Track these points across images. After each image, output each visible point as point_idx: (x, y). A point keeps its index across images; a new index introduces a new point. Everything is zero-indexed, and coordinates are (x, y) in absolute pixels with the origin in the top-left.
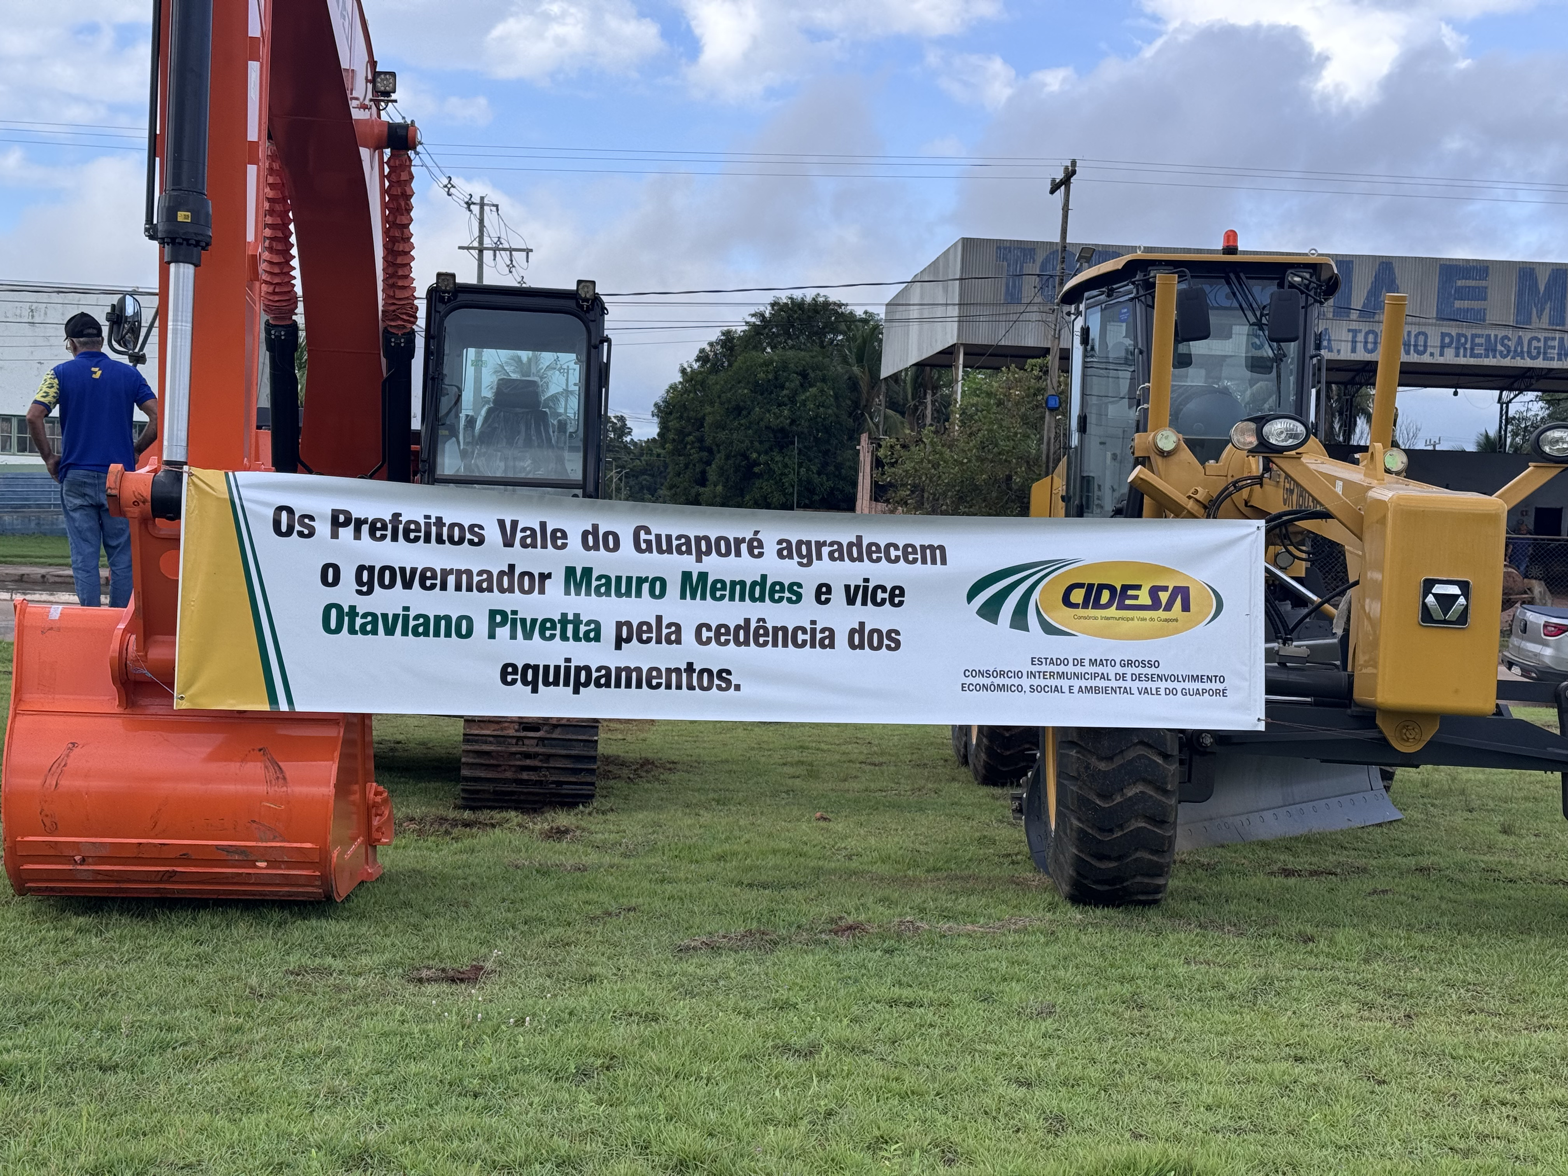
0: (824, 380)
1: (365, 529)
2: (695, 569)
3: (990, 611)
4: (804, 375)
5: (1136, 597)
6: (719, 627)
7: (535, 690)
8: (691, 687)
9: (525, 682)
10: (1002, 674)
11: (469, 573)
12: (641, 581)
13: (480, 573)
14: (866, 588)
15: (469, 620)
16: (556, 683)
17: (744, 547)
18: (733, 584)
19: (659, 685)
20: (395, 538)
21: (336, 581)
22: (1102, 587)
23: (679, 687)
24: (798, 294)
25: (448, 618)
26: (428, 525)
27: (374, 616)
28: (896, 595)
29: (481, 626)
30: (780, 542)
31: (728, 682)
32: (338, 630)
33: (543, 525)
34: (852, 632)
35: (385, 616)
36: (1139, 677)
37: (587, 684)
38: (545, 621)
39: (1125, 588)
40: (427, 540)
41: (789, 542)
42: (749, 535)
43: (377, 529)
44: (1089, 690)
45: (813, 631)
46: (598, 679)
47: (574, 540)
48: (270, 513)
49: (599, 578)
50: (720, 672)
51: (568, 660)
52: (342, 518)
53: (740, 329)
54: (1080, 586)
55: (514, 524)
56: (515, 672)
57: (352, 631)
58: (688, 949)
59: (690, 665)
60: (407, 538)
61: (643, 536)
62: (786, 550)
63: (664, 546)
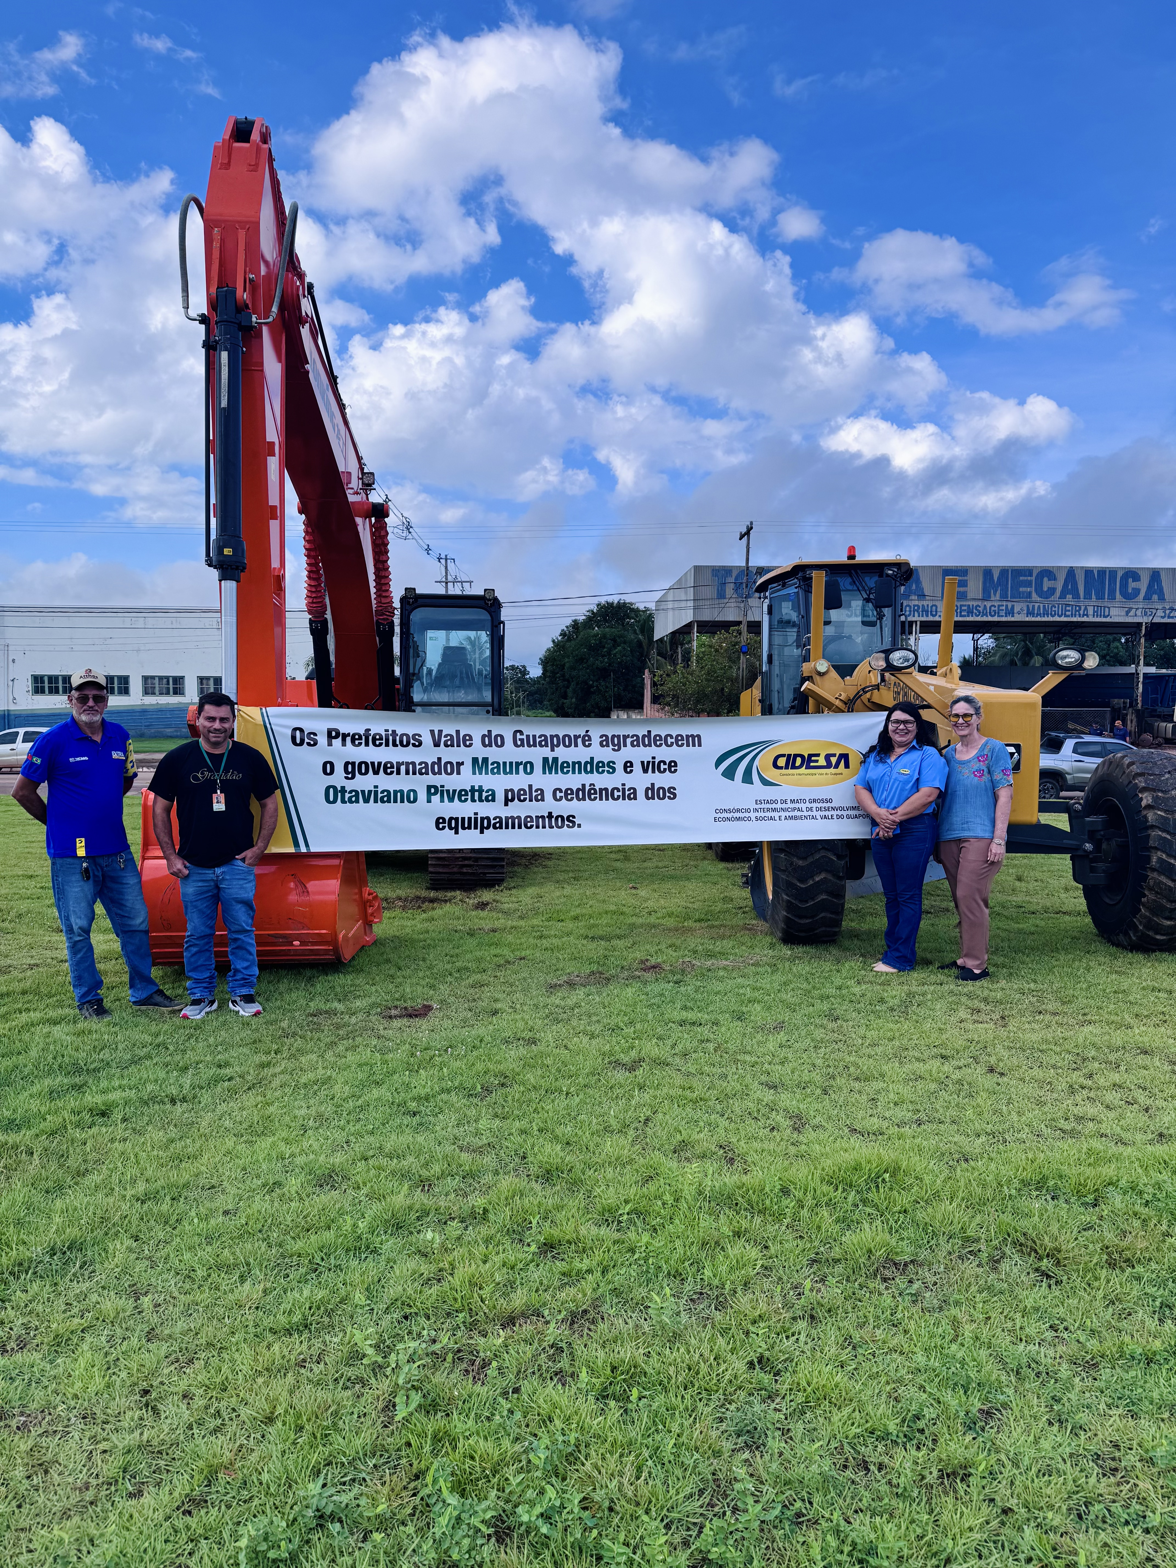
0: (625, 642)
1: (348, 739)
2: (551, 755)
3: (729, 774)
4: (614, 640)
5: (817, 761)
6: (567, 790)
7: (457, 833)
8: (551, 827)
9: (450, 828)
10: (738, 811)
11: (413, 763)
12: (518, 764)
13: (420, 764)
14: (654, 763)
15: (415, 791)
16: (469, 828)
17: (580, 740)
18: (574, 763)
19: (532, 827)
20: (367, 744)
21: (332, 772)
22: (796, 756)
23: (544, 827)
24: (610, 599)
25: (402, 791)
26: (387, 736)
27: (357, 792)
28: (672, 766)
29: (422, 795)
30: (601, 737)
31: (574, 822)
32: (335, 801)
33: (458, 732)
34: (647, 789)
35: (363, 792)
36: (820, 809)
37: (488, 828)
38: (461, 791)
39: (810, 756)
40: (387, 745)
41: (607, 736)
42: (583, 733)
43: (355, 739)
44: (791, 818)
45: (624, 790)
46: (495, 824)
47: (477, 741)
48: (289, 732)
49: (493, 764)
50: (568, 817)
51: (476, 814)
52: (334, 734)
53: (581, 618)
54: (783, 756)
55: (440, 732)
56: (444, 822)
57: (343, 801)
58: (556, 985)
59: (550, 813)
60: (374, 744)
61: (519, 736)
62: (605, 741)
63: (531, 742)
